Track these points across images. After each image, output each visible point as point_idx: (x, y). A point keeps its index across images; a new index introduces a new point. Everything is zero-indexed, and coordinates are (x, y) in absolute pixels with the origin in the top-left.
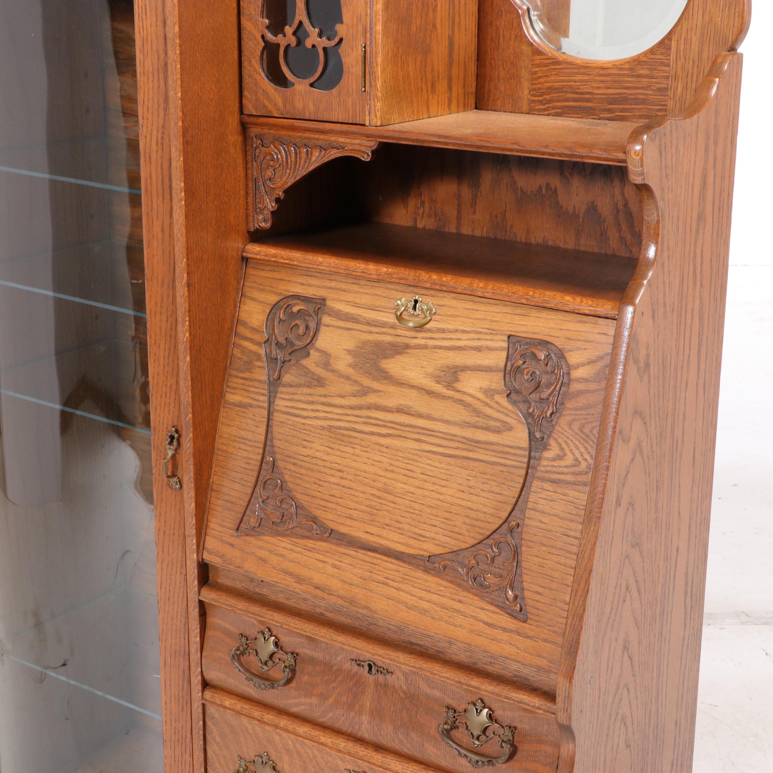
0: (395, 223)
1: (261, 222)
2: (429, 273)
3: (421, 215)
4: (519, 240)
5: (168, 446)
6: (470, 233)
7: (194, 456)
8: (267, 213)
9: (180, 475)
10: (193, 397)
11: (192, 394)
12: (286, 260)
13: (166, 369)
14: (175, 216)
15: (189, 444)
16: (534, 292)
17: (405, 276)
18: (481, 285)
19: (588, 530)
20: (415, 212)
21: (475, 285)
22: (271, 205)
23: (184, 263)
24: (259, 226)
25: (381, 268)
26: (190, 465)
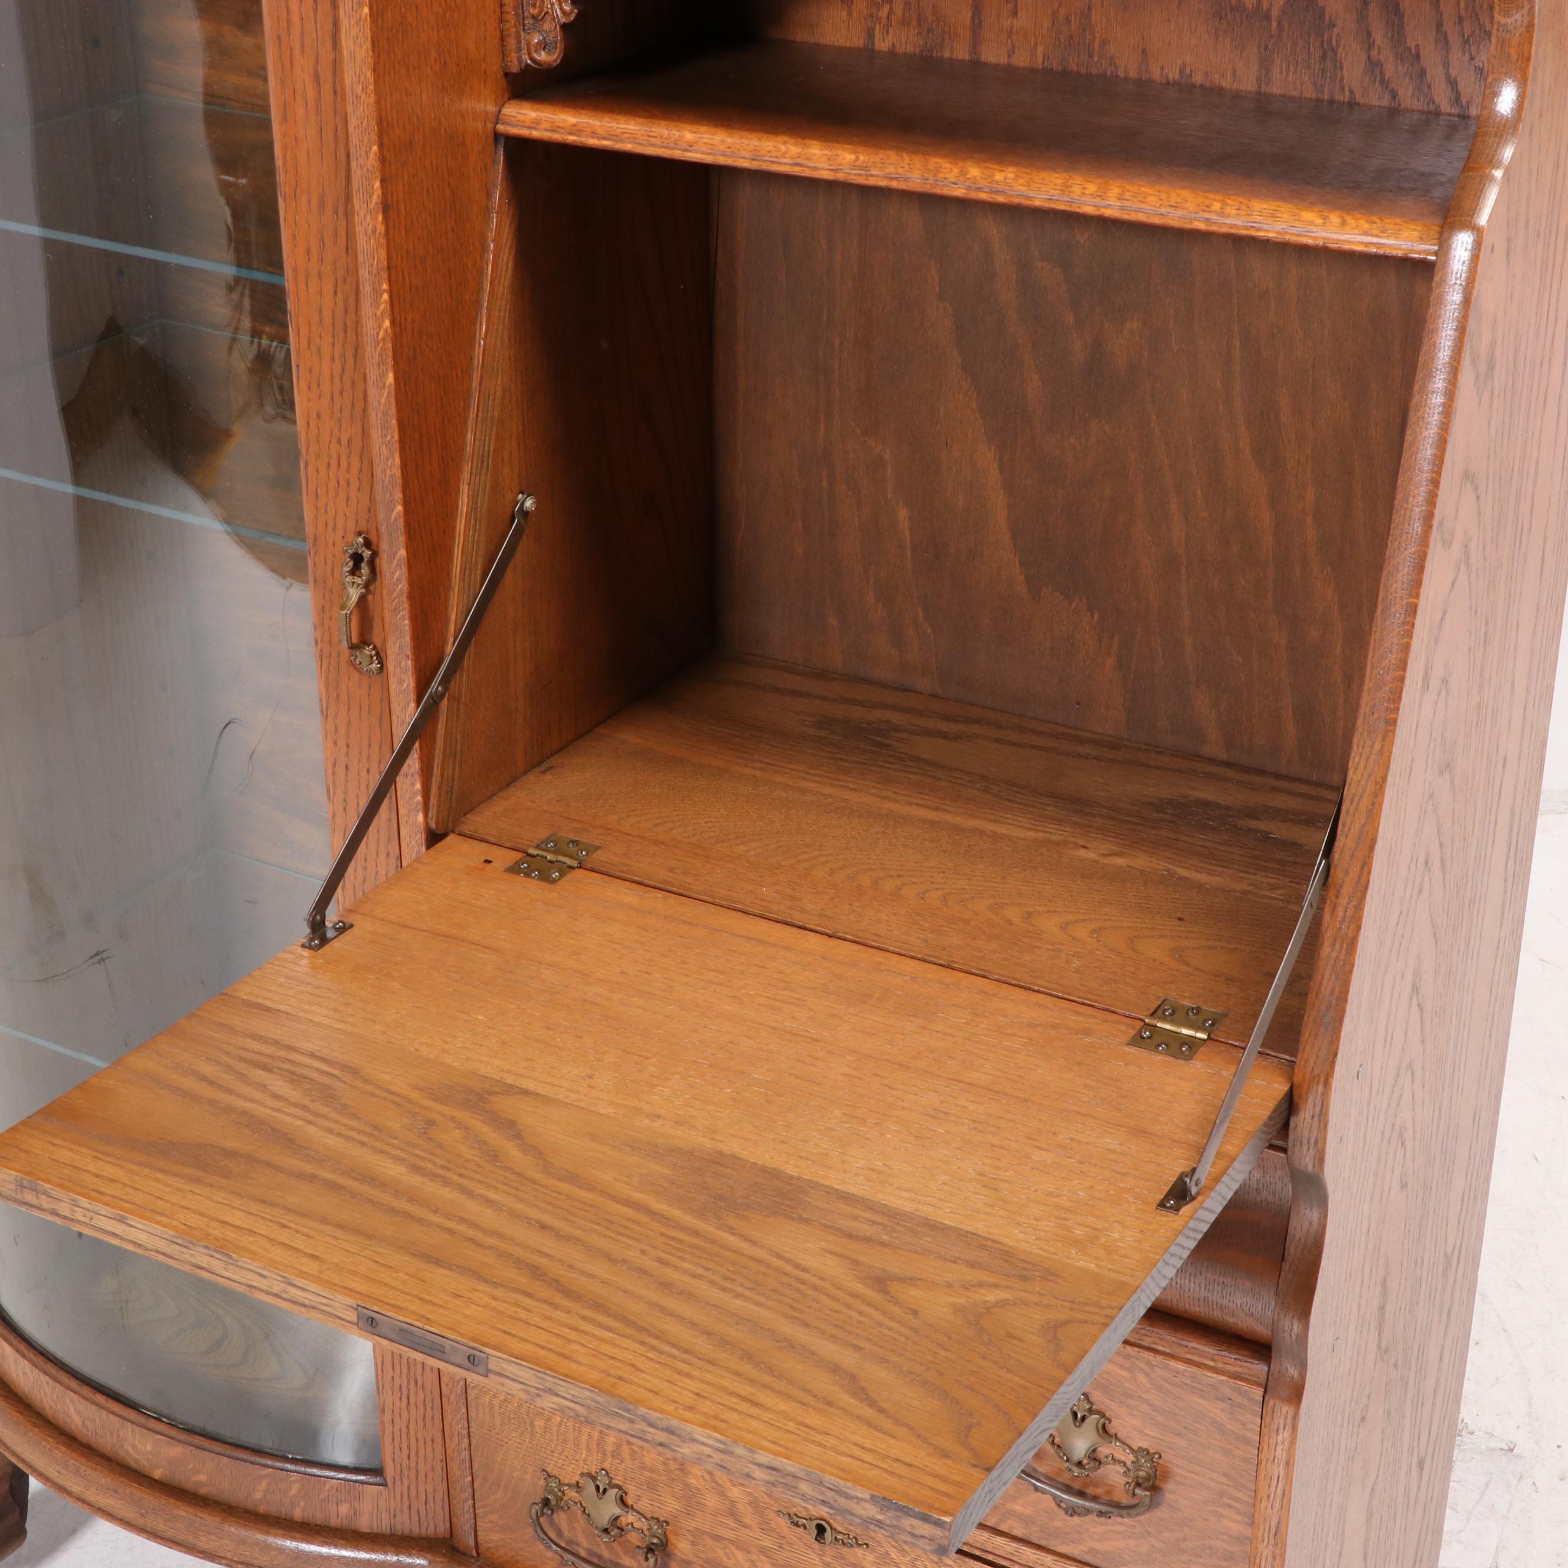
0: (822, 41)
1: (536, 51)
2: (960, 164)
3: (884, 21)
4: (1121, 74)
5: (349, 579)
6: (1003, 60)
7: (411, 597)
8: (551, 30)
9: (377, 641)
10: (404, 466)
11: (401, 458)
12: (604, 139)
13: (338, 402)
14: (347, 43)
15: (397, 574)
16: (1224, 204)
17: (901, 171)
18: (1092, 188)
19: (1367, 750)
20: (871, 16)
21: (1077, 189)
22: (561, 9)
23: (372, 155)
24: (533, 60)
25: (839, 152)
26: (403, 618)
